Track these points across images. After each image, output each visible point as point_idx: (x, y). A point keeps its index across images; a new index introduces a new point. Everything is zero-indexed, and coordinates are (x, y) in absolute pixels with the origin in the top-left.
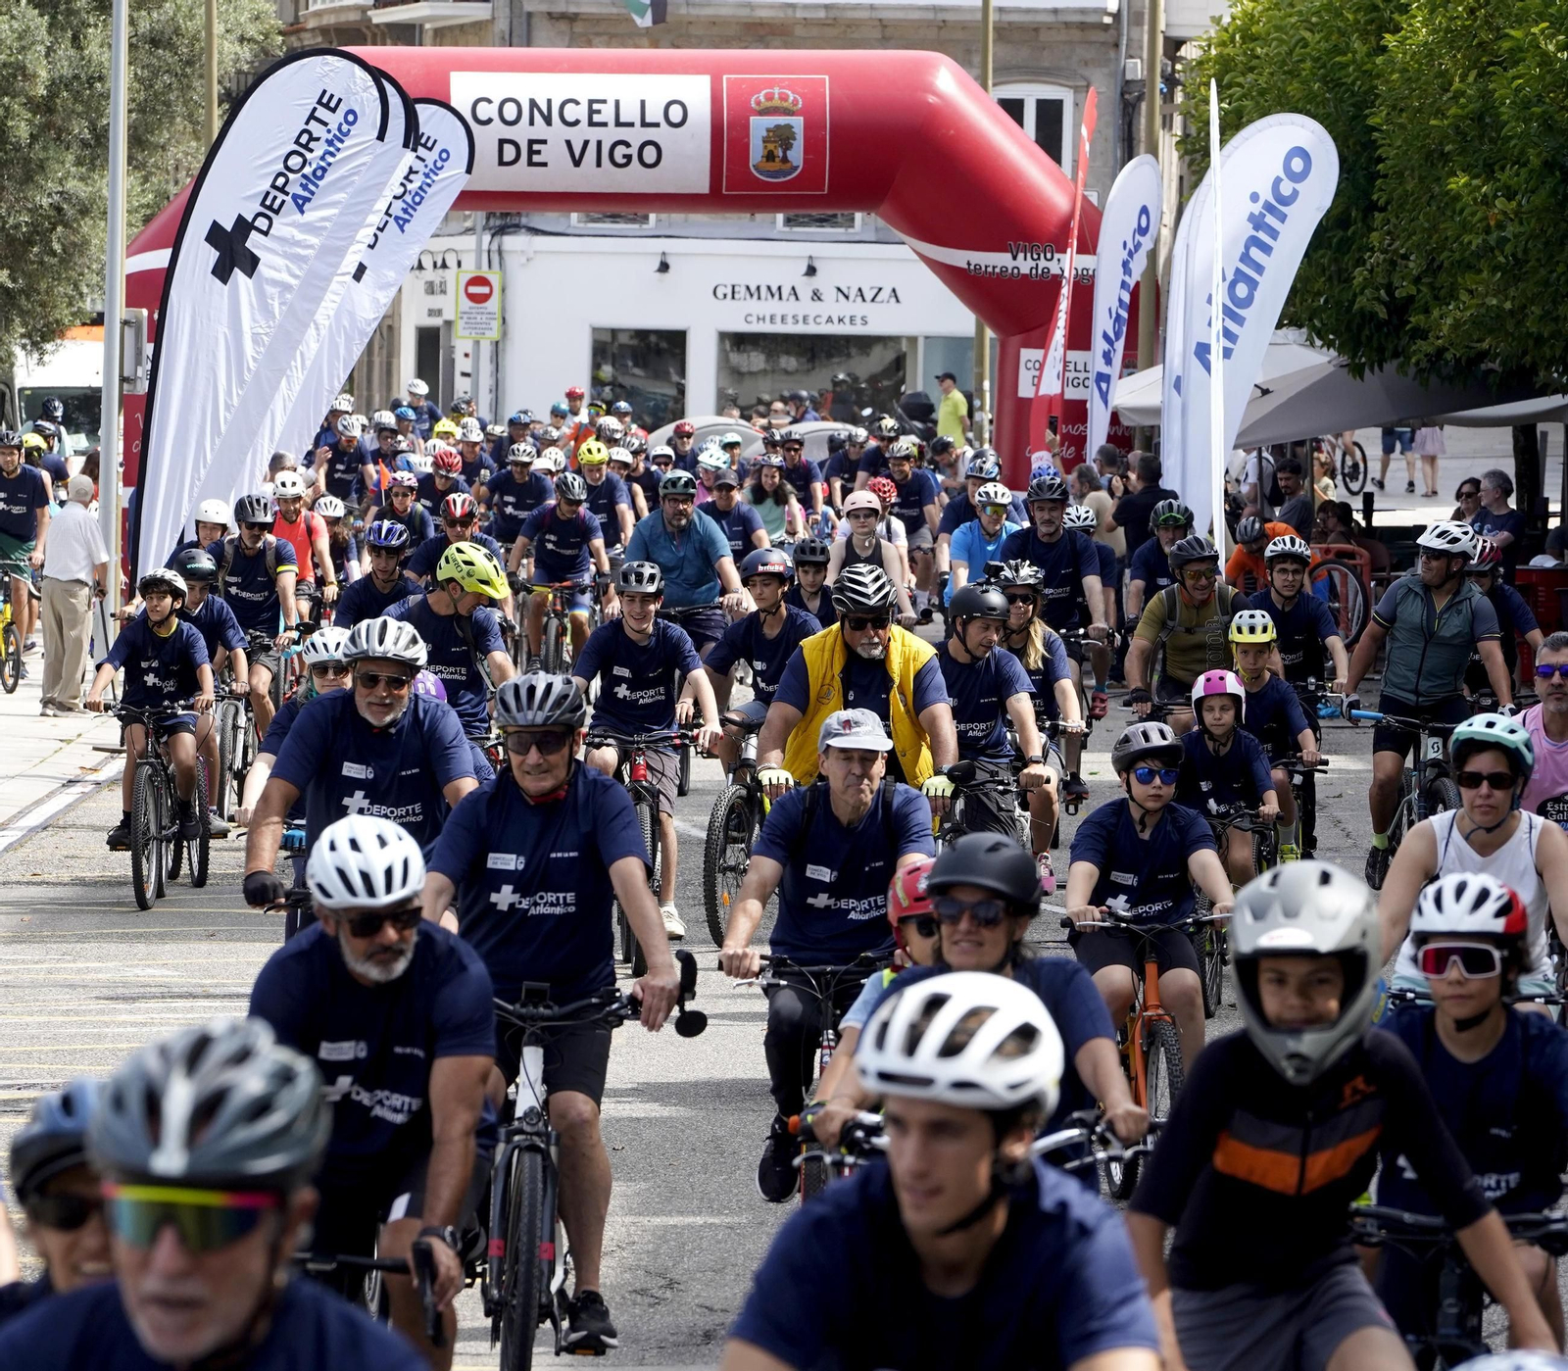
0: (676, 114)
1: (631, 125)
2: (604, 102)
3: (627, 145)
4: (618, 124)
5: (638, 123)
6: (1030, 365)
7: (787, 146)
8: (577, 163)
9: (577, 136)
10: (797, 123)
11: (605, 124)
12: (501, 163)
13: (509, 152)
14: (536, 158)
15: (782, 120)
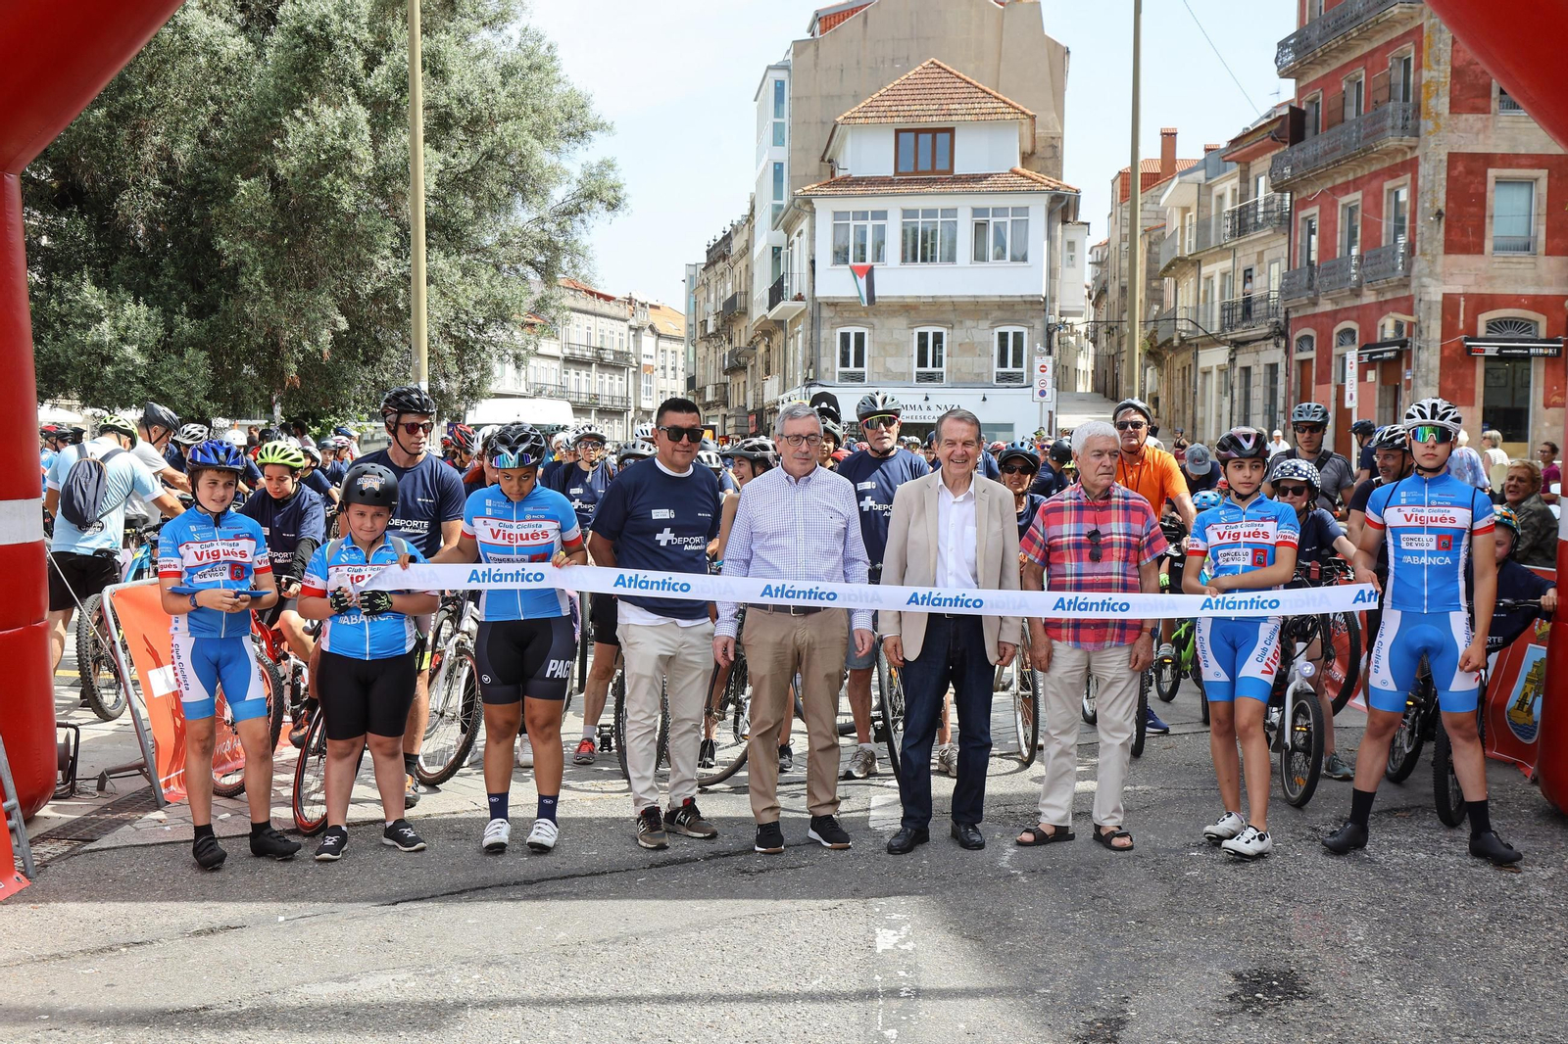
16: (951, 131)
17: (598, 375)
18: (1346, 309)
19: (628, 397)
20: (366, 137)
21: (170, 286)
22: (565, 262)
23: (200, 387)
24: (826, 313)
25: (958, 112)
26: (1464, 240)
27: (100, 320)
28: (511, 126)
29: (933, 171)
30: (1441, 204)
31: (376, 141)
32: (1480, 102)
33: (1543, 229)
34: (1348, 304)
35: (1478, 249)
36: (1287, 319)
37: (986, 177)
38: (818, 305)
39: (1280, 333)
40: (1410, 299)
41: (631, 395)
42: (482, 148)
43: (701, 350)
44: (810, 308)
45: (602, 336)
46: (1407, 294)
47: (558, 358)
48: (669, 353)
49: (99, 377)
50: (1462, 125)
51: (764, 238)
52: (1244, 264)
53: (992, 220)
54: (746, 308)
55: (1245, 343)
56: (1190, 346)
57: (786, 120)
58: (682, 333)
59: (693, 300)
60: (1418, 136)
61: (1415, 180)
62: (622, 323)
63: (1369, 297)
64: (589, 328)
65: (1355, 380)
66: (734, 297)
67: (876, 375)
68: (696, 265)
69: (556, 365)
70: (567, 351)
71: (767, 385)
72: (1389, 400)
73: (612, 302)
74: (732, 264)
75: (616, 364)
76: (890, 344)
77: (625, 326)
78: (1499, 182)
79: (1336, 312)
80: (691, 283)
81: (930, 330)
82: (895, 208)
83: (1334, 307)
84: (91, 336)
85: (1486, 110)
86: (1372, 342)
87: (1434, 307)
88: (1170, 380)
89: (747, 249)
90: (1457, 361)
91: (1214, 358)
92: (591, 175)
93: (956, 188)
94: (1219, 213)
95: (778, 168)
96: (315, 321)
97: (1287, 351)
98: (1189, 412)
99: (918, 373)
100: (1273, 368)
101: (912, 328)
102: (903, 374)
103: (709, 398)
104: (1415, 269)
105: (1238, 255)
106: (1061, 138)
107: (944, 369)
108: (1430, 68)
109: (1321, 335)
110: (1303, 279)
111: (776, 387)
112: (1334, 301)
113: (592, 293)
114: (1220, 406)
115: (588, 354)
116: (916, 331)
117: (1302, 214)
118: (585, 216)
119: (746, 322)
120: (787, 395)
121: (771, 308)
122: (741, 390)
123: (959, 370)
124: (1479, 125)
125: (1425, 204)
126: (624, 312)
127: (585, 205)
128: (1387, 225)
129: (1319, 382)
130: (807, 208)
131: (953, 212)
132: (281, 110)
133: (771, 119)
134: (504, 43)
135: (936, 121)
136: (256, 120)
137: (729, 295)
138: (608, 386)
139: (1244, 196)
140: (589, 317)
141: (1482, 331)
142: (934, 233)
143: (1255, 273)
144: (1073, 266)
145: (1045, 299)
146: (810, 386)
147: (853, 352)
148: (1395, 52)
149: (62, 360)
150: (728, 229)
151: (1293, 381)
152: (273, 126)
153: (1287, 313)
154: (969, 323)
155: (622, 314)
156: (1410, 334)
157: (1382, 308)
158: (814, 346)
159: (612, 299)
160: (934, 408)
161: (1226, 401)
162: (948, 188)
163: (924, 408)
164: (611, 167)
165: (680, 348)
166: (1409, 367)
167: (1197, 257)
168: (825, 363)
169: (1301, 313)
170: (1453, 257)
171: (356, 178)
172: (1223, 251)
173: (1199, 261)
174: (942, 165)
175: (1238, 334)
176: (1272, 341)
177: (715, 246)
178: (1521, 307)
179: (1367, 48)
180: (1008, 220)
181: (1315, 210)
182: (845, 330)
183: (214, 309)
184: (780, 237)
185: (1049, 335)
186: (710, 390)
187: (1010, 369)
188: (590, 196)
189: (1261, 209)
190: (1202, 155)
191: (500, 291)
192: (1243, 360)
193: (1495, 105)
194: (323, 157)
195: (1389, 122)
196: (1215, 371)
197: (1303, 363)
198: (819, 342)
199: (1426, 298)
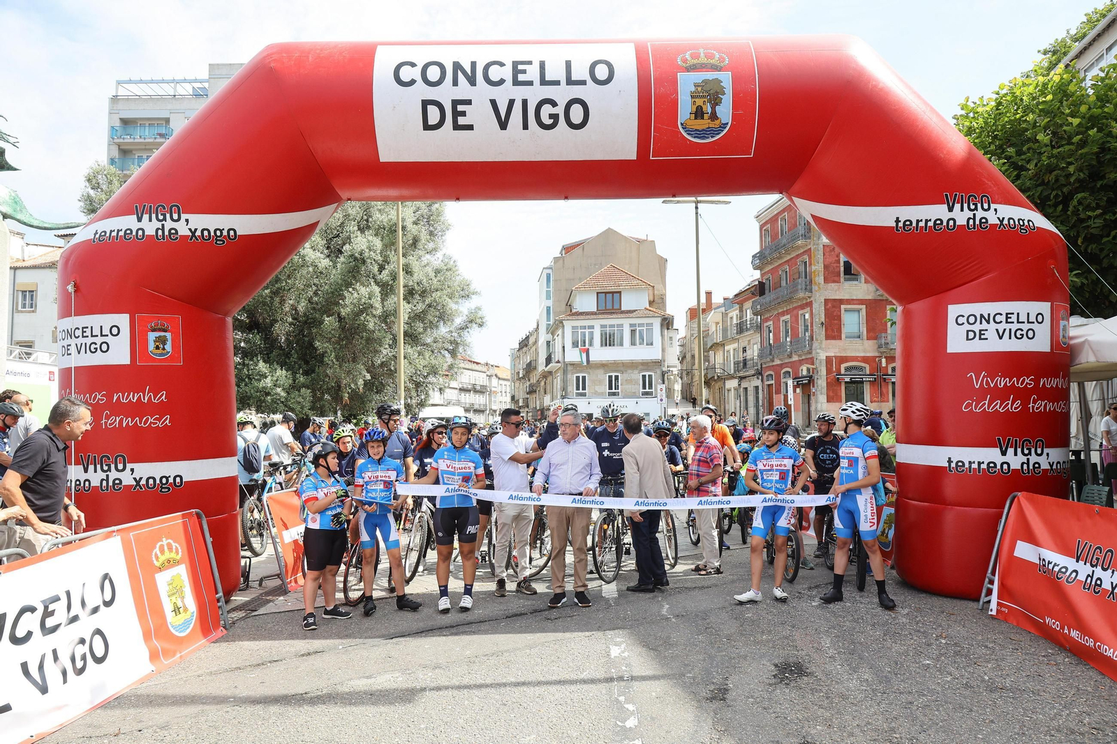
0: (602, 72)
1: (557, 83)
2: (530, 63)
3: (554, 104)
4: (544, 82)
5: (563, 82)
6: (961, 320)
7: (715, 100)
8: (503, 125)
9: (502, 96)
10: (726, 79)
11: (530, 83)
12: (427, 127)
13: (434, 115)
14: (461, 121)
15: (710, 75)
16: (620, 292)
17: (473, 395)
18: (786, 363)
19: (486, 405)
20: (379, 299)
21: (295, 362)
22: (461, 349)
23: (308, 405)
24: (570, 368)
25: (623, 285)
26: (833, 334)
27: (266, 377)
28: (439, 293)
29: (613, 309)
30: (823, 320)
31: (383, 300)
32: (836, 278)
33: (865, 329)
34: (786, 361)
35: (838, 337)
36: (761, 367)
37: (635, 311)
38: (566, 365)
39: (759, 373)
40: (812, 358)
41: (488, 403)
42: (427, 303)
43: (517, 384)
44: (563, 366)
45: (475, 379)
46: (811, 356)
47: (457, 389)
48: (503, 385)
49: (264, 401)
50: (829, 288)
51: (543, 337)
52: (743, 345)
53: (638, 329)
54: (536, 367)
55: (745, 377)
56: (722, 379)
57: (551, 289)
58: (509, 377)
59: (513, 364)
60: (812, 292)
61: (811, 311)
63: (795, 358)
64: (470, 376)
65: (792, 392)
66: (531, 362)
67: (591, 393)
68: (514, 349)
69: (456, 391)
70: (461, 386)
71: (545, 398)
72: (806, 401)
73: (480, 365)
74: (530, 348)
75: (480, 391)
76: (597, 380)
77: (485, 374)
78: (846, 310)
79: (782, 364)
80: (512, 356)
81: (613, 374)
82: (597, 324)
83: (781, 362)
84: (262, 384)
85: (839, 282)
86: (798, 376)
87: (822, 362)
88: (714, 394)
89: (536, 342)
90: (833, 383)
91: (732, 384)
92: (472, 313)
93: (622, 316)
94: (731, 325)
95: (548, 309)
96: (357, 376)
97: (762, 381)
98: (722, 407)
99: (609, 392)
100: (757, 388)
101: (606, 374)
102: (602, 393)
104: (814, 346)
105: (740, 341)
106: (665, 295)
107: (619, 391)
108: (815, 265)
109: (776, 374)
110: (768, 351)
111: (549, 399)
112: (781, 359)
113: (471, 361)
114: (735, 404)
115: (469, 387)
116: (608, 375)
117: (766, 324)
118: (469, 330)
119: (536, 372)
120: (554, 402)
121: (546, 366)
122: (534, 400)
123: (626, 391)
124: (836, 287)
125: (816, 320)
126: (484, 369)
127: (469, 325)
128: (801, 329)
129: (777, 393)
130: (561, 325)
131: (622, 325)
132: (343, 288)
133: (545, 289)
134: (436, 260)
135: (613, 289)
136: (332, 293)
137: (528, 361)
138: (478, 400)
139: (741, 318)
140: (470, 371)
141: (843, 371)
142: (614, 334)
143: (747, 349)
144: (672, 347)
145: (661, 360)
147: (581, 384)
148: (801, 259)
149: (249, 394)
150: (528, 334)
151: (765, 393)
152: (340, 295)
153: (761, 365)
154: (630, 371)
155: (484, 370)
156: (813, 373)
157: (801, 362)
158: (565, 382)
159: (480, 363)
161: (738, 401)
162: (619, 316)
164: (480, 309)
165: (508, 383)
166: (813, 386)
167: (723, 342)
168: (569, 389)
169: (767, 365)
170: (829, 341)
171: (374, 316)
172: (734, 340)
173: (724, 344)
174: (616, 306)
175: (742, 374)
176: (756, 376)
177: (522, 341)
178: (858, 361)
179: (789, 257)
180: (645, 328)
181: (771, 323)
182: (578, 375)
183: (313, 371)
184: (550, 337)
185: (663, 376)
186: (521, 401)
187: (647, 390)
188: (471, 322)
189: (748, 323)
190: (722, 301)
191: (433, 362)
192: (744, 385)
193: (842, 280)
194: (361, 307)
195: (800, 287)
196: (732, 389)
197: (769, 386)
198: (567, 380)
199: (819, 358)
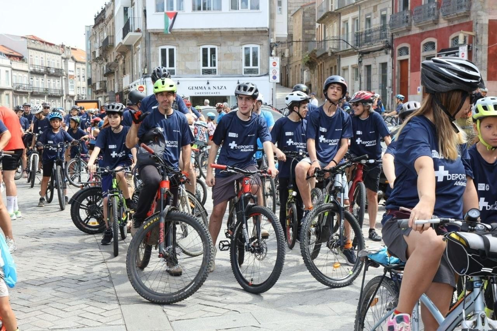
17: (47, 80)
18: (428, 32)
19: (62, 90)
24: (153, 38)
34: (429, 29)
36: (392, 39)
38: (149, 34)
39: (389, 47)
40: (470, 23)
41: (64, 89)
43: (94, 66)
44: (144, 36)
45: (49, 62)
46: (468, 20)
47: (27, 72)
48: (81, 70)
51: (120, 5)
52: (366, 12)
54: (113, 43)
55: (368, 52)
56: (337, 55)
58: (86, 60)
59: (89, 43)
62: (58, 56)
63: (443, 24)
64: (42, 58)
66: (107, 38)
67: (180, 71)
68: (90, 26)
69: (26, 75)
70: (32, 69)
71: (124, 79)
73: (53, 46)
74: (106, 24)
75: (58, 74)
76: (188, 54)
77: (60, 57)
79: (422, 34)
80: (88, 35)
81: (209, 47)
83: (421, 31)
86: (446, 48)
87: (484, 27)
88: (321, 75)
89: (112, 15)
91: (349, 62)
97: (393, 56)
99: (203, 70)
100: (384, 65)
101: (199, 46)
102: (195, 70)
103: (98, 88)
104: (473, 7)
105: (362, 8)
107: (216, 68)
109: (413, 46)
110: (402, 18)
111: (128, 79)
112: (421, 28)
113: (43, 42)
114: (353, 86)
115: (42, 70)
116: (201, 47)
119: (113, 49)
120: (134, 83)
121: (123, 38)
122: (112, 83)
123: (224, 68)
126: (60, 51)
129: (413, 70)
137: (105, 37)
138: (54, 85)
140: (42, 53)
144: (281, 13)
145: (269, 29)
146: (145, 77)
147: (168, 59)
150: (104, 7)
151: (397, 71)
153: (392, 36)
154: (229, 43)
155: (58, 52)
156: (471, 42)
157: (452, 29)
158: (147, 56)
159: (54, 45)
160: (212, 88)
163: (207, 88)
165: (85, 66)
167: (339, 11)
168: (153, 65)
169: (400, 36)
172: (353, 7)
173: (340, 13)
175: (365, 48)
176: (384, 51)
177: (98, 16)
182: (163, 47)
185: (271, 49)
186: (98, 85)
187: (251, 67)
192: (366, 62)
196: (350, 68)
197: (401, 62)
198: (150, 54)
199: (480, 22)
